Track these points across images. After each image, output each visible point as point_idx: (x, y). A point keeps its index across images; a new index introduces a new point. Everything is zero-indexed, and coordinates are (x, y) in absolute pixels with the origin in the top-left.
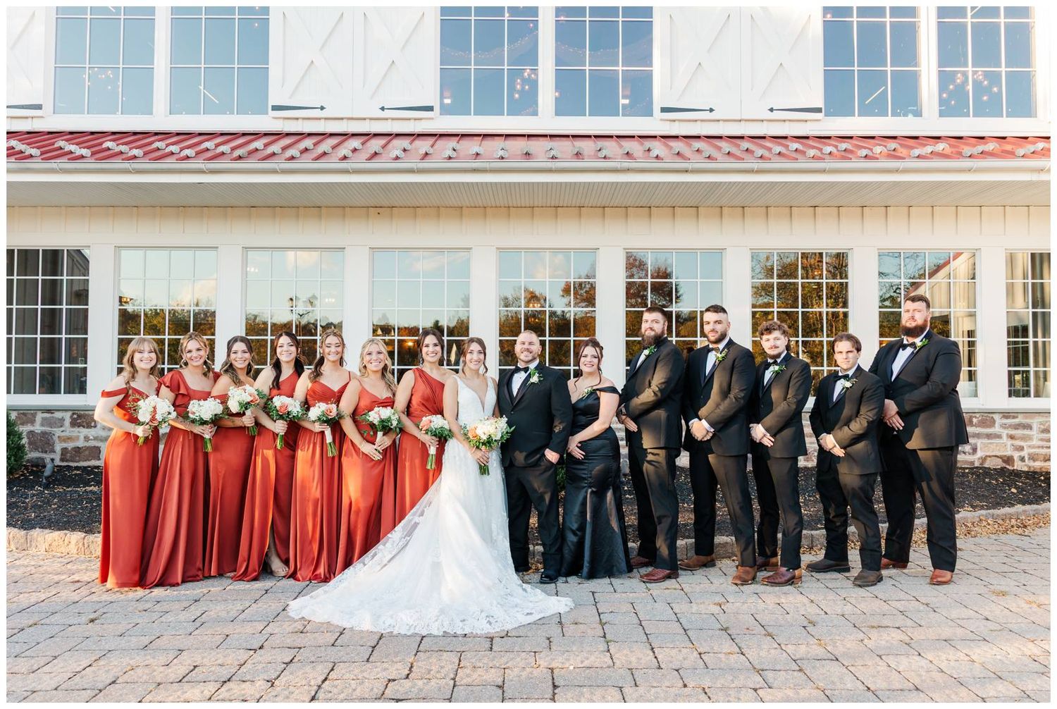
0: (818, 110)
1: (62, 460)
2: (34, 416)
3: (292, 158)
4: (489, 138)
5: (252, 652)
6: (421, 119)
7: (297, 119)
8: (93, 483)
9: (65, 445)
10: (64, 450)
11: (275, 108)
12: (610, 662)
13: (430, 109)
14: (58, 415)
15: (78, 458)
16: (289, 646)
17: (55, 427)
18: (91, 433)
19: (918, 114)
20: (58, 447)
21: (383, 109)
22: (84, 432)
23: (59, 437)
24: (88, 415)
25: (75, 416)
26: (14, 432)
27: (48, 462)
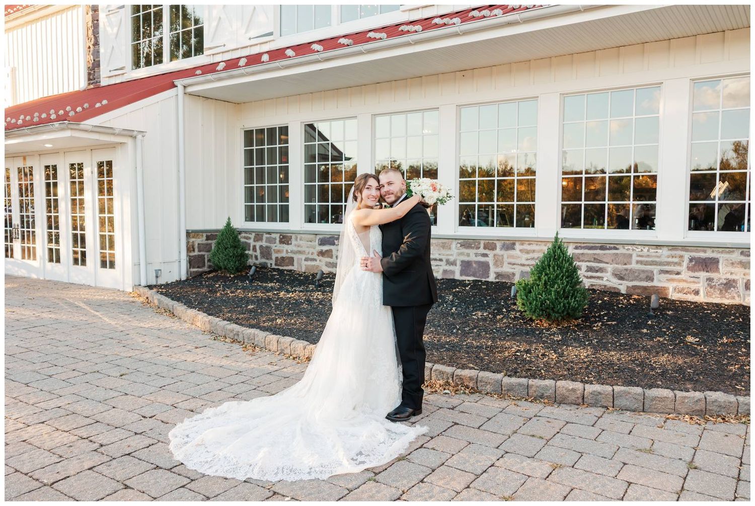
1: (276, 264)
2: (262, 235)
9: (277, 255)
10: (277, 258)
14: (273, 236)
15: (283, 264)
17: (272, 244)
18: (289, 248)
20: (274, 256)
22: (286, 247)
23: (274, 250)
24: (287, 236)
25: (281, 237)
26: (239, 244)
27: (269, 266)
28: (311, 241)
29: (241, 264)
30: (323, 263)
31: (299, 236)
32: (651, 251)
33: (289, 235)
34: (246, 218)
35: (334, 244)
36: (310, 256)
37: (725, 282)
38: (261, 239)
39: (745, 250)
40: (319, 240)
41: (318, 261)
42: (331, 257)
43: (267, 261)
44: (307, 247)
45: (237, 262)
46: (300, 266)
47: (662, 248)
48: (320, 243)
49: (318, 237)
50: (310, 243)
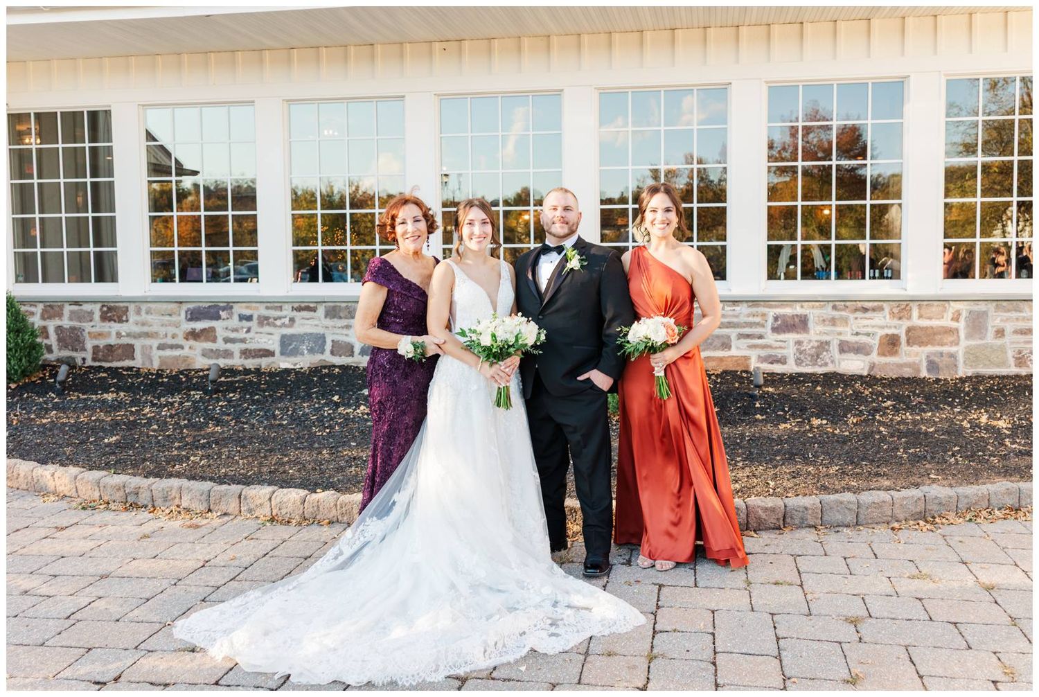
1: (94, 359)
2: (61, 308)
8: (113, 389)
9: (96, 342)
10: (96, 348)
14: (87, 307)
15: (110, 358)
17: (84, 322)
18: (123, 328)
20: (89, 345)
22: (115, 327)
23: (89, 333)
24: (118, 308)
25: (105, 309)
26: (25, 326)
27: (79, 362)
28: (170, 315)
29: (30, 362)
30: (198, 351)
31: (144, 307)
32: (727, 308)
33: (122, 305)
34: (17, 276)
35: (218, 318)
36: (170, 341)
37: (816, 344)
38: (60, 315)
39: (837, 303)
40: (186, 312)
41: (187, 348)
42: (214, 340)
43: (74, 354)
44: (162, 325)
45: (24, 360)
46: (150, 357)
47: (739, 303)
48: (189, 316)
49: (185, 307)
50: (168, 318)
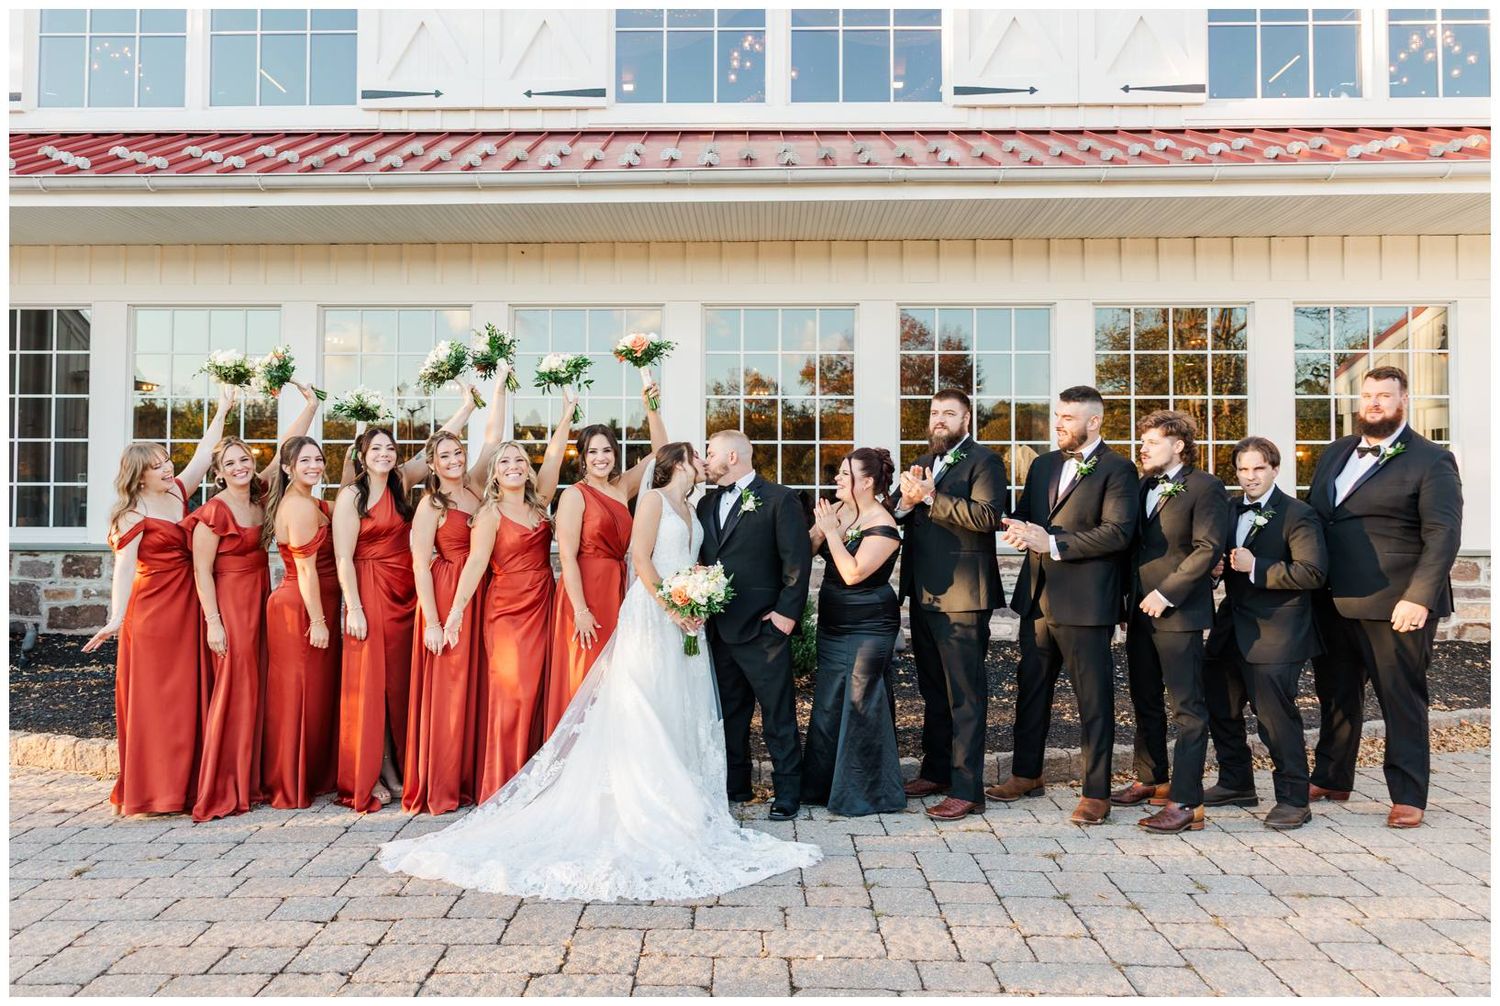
0: (1200, 89)
1: (50, 626)
3: (391, 168)
4: (691, 137)
5: (319, 927)
6: (586, 109)
7: (400, 111)
8: (94, 661)
9: (54, 603)
10: (54, 611)
11: (367, 95)
12: (881, 949)
13: (601, 93)
14: (45, 558)
15: (73, 623)
16: (377, 917)
17: (40, 577)
18: (93, 585)
19: (1356, 92)
20: (45, 607)
21: (529, 94)
22: (83, 583)
23: (46, 591)
24: (88, 559)
25: (70, 560)
33: (93, 555)
43: (23, 618)
